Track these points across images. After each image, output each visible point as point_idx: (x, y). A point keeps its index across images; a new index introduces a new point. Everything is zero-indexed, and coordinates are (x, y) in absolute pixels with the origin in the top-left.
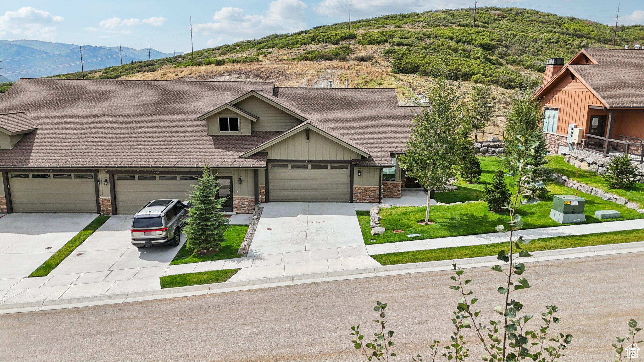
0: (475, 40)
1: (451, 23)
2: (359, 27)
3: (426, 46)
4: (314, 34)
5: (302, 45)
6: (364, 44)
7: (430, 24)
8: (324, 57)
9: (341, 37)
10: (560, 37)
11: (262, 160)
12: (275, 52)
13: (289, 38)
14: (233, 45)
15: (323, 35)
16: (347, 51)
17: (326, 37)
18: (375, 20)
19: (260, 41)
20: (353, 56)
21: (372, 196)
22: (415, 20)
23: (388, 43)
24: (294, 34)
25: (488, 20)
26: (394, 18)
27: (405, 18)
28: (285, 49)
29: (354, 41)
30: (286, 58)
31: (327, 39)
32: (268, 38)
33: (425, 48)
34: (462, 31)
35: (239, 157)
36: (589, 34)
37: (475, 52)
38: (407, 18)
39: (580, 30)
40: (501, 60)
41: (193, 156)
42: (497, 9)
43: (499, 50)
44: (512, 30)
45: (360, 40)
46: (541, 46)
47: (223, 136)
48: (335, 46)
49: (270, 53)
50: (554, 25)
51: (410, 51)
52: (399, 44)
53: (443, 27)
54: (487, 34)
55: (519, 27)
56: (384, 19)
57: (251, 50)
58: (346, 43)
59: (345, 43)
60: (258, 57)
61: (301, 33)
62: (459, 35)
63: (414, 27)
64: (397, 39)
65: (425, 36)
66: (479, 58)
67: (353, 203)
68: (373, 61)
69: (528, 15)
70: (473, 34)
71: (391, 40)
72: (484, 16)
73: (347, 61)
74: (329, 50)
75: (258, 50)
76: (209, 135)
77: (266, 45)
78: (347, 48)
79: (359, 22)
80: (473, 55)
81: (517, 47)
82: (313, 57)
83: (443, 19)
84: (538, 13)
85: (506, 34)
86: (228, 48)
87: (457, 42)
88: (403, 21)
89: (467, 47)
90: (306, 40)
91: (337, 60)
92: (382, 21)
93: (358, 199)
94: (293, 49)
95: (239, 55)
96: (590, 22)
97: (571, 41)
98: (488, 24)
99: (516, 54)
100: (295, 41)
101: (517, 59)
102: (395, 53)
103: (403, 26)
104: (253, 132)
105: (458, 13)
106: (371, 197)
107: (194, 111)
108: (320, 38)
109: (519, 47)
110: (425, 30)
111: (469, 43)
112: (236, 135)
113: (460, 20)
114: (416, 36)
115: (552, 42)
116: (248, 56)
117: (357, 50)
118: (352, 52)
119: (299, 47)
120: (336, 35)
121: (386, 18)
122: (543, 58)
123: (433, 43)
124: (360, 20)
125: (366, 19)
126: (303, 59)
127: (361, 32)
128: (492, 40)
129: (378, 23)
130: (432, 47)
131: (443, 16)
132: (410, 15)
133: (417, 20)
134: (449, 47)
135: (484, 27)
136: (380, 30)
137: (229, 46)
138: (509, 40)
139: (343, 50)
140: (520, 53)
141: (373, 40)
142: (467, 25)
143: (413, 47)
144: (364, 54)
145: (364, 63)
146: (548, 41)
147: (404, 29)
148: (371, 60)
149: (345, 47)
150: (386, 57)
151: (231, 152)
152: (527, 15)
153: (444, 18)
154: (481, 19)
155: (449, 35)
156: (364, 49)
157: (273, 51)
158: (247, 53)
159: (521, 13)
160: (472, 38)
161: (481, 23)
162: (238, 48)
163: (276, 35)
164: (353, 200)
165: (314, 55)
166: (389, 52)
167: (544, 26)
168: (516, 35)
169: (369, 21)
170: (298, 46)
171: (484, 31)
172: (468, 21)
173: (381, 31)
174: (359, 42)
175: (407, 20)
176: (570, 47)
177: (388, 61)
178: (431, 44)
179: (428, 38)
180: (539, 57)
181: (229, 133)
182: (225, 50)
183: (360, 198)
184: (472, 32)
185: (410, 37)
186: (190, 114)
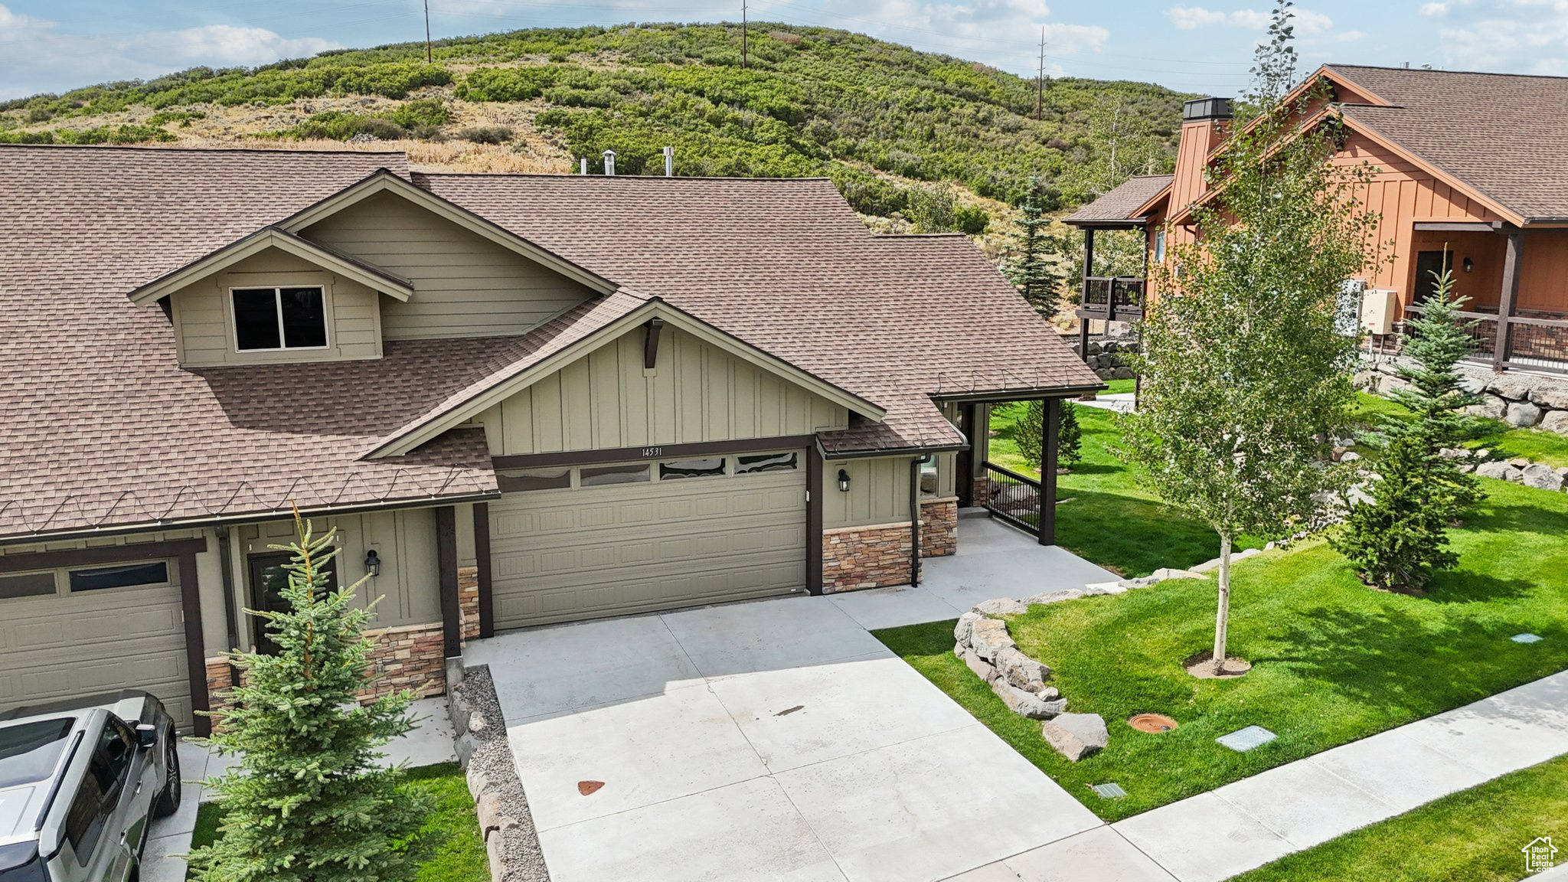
0: (755, 98)
1: (688, 55)
2: (452, 56)
3: (644, 109)
4: (328, 67)
5: (296, 97)
6: (479, 100)
7: (637, 55)
8: (373, 129)
9: (411, 79)
10: (933, 99)
11: (474, 464)
12: (216, 113)
13: (248, 79)
14: (67, 94)
15: (356, 73)
16: (434, 114)
17: (367, 78)
18: (494, 41)
19: (159, 84)
20: (457, 130)
21: (886, 560)
22: (599, 43)
23: (543, 98)
24: (264, 69)
25: (773, 52)
26: (543, 37)
27: (571, 37)
28: (247, 107)
29: (447, 91)
30: (257, 131)
31: (372, 84)
32: (180, 79)
33: (642, 114)
34: (720, 75)
35: (364, 459)
36: (988, 93)
37: (765, 126)
38: (578, 39)
39: (969, 85)
40: (822, 149)
41: (133, 473)
42: (785, 28)
43: (813, 124)
44: (829, 79)
45: (464, 87)
46: (898, 118)
47: (257, 370)
48: (398, 103)
49: (201, 117)
50: (913, 71)
51: (606, 119)
52: (573, 102)
53: (672, 65)
54: (778, 85)
55: (842, 73)
56: (518, 38)
57: (136, 108)
58: (430, 95)
59: (424, 96)
60: (162, 127)
61: (286, 65)
62: (716, 84)
63: (600, 61)
64: (563, 90)
65: (634, 83)
66: (775, 141)
67: (822, 594)
68: (515, 144)
69: (856, 46)
70: (746, 83)
71: (549, 90)
72: (761, 41)
73: (443, 140)
74: (381, 111)
75: (159, 108)
76: (187, 370)
77: (182, 95)
78: (435, 109)
79: (451, 44)
80: (759, 134)
81: (848, 118)
82: (342, 130)
83: (667, 45)
84: (874, 42)
85: (820, 87)
86: (53, 105)
87: (716, 102)
88: (570, 47)
89: (740, 114)
90: (309, 83)
91: (411, 139)
92: (513, 43)
93: (840, 578)
94: (272, 107)
95: (98, 122)
96: (982, 68)
97: (957, 108)
98: (775, 62)
99: (849, 134)
100: (274, 84)
101: (855, 145)
102: (568, 123)
103: (570, 58)
104: (388, 346)
105: (700, 34)
106: (885, 568)
107: (84, 266)
108: (349, 80)
109: (854, 119)
110: (630, 70)
111: (742, 105)
112: (316, 364)
113: (709, 49)
114: (612, 82)
115: (920, 110)
116: (129, 125)
117: (462, 113)
118: (449, 118)
119: (289, 103)
120: (395, 73)
121: (523, 36)
122: (908, 146)
123: (659, 101)
124: (453, 38)
125: (469, 37)
126: (310, 135)
127: (461, 69)
128: (792, 100)
129: (502, 48)
130: (659, 113)
131: (666, 39)
132: (583, 32)
133: (605, 46)
134: (701, 113)
135: (767, 69)
136: (515, 65)
137: (55, 98)
138: (828, 102)
139: (424, 113)
140: (859, 134)
141: (502, 90)
142: (729, 63)
143: (610, 111)
144: (483, 124)
145: (492, 147)
146: (911, 107)
147: (577, 65)
148: (509, 139)
149: (428, 106)
150: (547, 133)
151: (316, 438)
152: (851, 45)
153: (671, 42)
154: (758, 50)
155: (693, 84)
156: (481, 111)
157: (208, 112)
158: (124, 115)
159: (840, 40)
160: (747, 95)
161: (758, 60)
162: (87, 104)
163: (206, 69)
164: (821, 584)
165: (344, 124)
166: (551, 121)
167: (893, 72)
168: (842, 91)
169: (479, 41)
170: (284, 98)
171: (770, 78)
172: (729, 53)
173: (516, 67)
174: (462, 94)
175: (578, 45)
176: (958, 120)
177: (555, 143)
178: (656, 103)
179: (642, 88)
180: (900, 142)
181: (283, 354)
182: (44, 108)
183: (848, 575)
184: (744, 78)
185: (598, 86)
186: (69, 279)
